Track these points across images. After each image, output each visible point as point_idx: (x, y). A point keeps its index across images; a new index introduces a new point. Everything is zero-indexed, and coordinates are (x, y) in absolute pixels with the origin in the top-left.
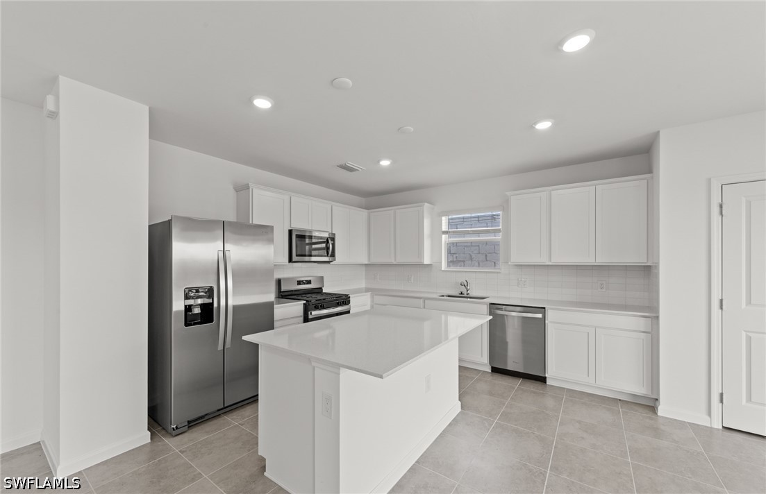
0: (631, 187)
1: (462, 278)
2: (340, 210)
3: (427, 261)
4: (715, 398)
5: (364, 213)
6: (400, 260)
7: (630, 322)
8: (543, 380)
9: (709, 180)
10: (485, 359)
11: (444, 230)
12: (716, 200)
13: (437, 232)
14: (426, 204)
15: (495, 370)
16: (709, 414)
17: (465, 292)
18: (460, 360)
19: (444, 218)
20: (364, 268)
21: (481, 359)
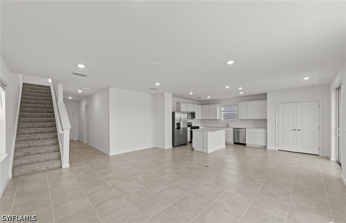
0: (262, 102)
1: (227, 123)
2: (196, 106)
3: (218, 118)
4: (277, 144)
5: (201, 106)
6: (211, 118)
7: (262, 131)
8: (245, 144)
9: (275, 103)
10: (232, 141)
11: (222, 110)
12: (277, 106)
13: (221, 111)
14: (218, 104)
15: (235, 143)
16: (276, 147)
17: (228, 126)
18: (225, 141)
19: (222, 108)
20: (200, 120)
21: (231, 140)
